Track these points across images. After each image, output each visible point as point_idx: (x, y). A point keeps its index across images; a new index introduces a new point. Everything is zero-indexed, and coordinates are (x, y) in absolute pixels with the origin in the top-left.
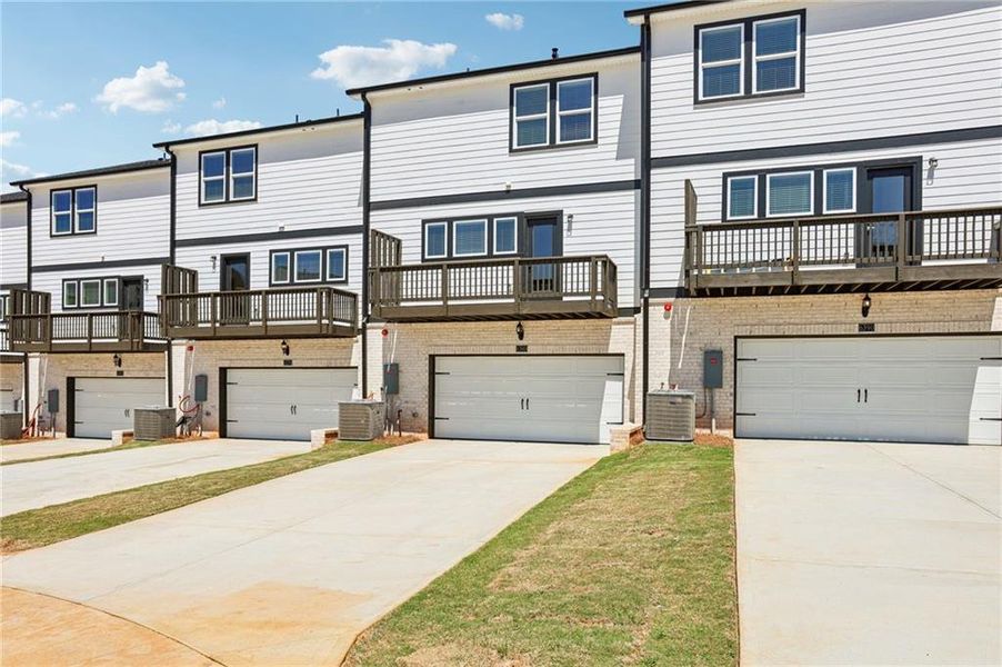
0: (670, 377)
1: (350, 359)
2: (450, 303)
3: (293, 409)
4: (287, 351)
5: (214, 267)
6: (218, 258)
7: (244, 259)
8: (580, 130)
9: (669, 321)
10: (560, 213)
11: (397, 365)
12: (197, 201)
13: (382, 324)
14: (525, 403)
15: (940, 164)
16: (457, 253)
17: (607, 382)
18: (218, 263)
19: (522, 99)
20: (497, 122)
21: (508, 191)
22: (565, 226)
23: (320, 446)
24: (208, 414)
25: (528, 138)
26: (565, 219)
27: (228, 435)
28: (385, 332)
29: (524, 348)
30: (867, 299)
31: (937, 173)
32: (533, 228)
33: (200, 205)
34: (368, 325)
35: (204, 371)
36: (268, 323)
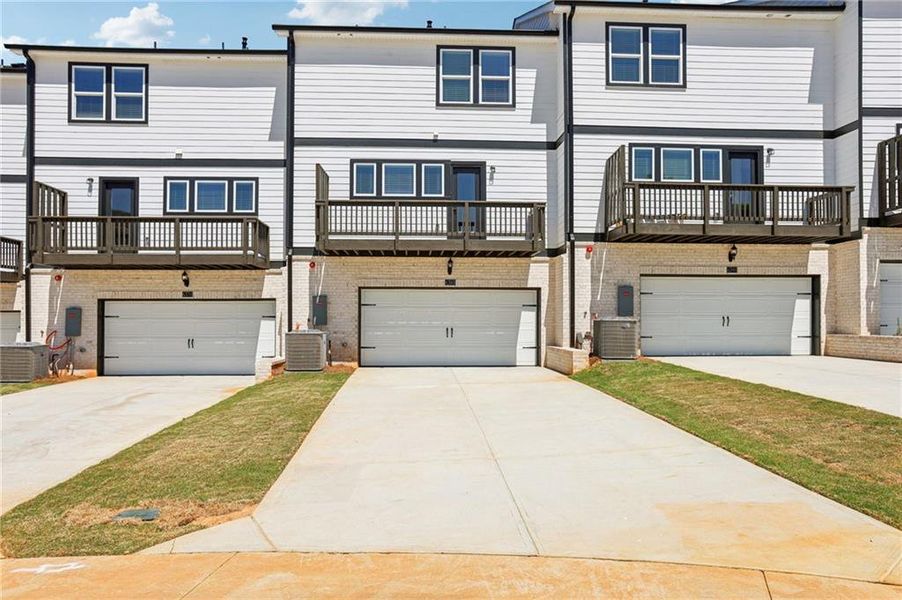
0: (591, 307)
1: (261, 291)
2: (401, 238)
3: (191, 343)
4: (187, 283)
5: (90, 190)
6: (96, 180)
7: (132, 184)
8: (499, 94)
9: (589, 260)
10: (483, 164)
11: (325, 297)
12: (66, 116)
13: (310, 257)
14: (450, 332)
15: (776, 153)
16: (386, 193)
17: (523, 313)
18: (96, 186)
19: (446, 59)
20: (425, 78)
21: (435, 141)
22: (488, 176)
23: (266, 378)
24: (82, 350)
25: (452, 95)
26: (488, 169)
27: (105, 372)
28: (313, 265)
29: (453, 282)
30: (734, 248)
31: (772, 159)
32: (459, 175)
33: (70, 121)
34: (294, 257)
35: (76, 302)
36: (182, 252)
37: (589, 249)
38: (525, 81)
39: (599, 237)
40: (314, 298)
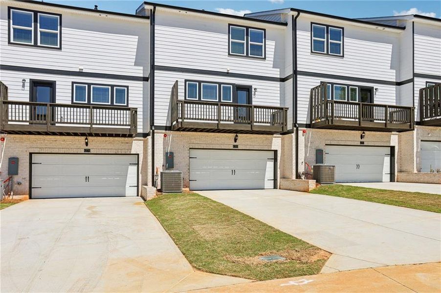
0: (305, 160)
1: (131, 149)
2: (221, 122)
3: (87, 178)
4: (87, 144)
5: (23, 86)
6: (28, 81)
7: (51, 85)
8: (257, 52)
9: (304, 137)
10: (251, 87)
11: (173, 153)
12: (7, 40)
13: (164, 131)
14: (233, 172)
15: (379, 91)
16: (203, 98)
17: (268, 162)
18: (27, 84)
19: (234, 31)
20: (223, 39)
21: (228, 73)
22: (253, 93)
24: (19, 184)
25: (235, 50)
26: (253, 90)
27: (32, 197)
28: (165, 136)
29: (237, 146)
30: (364, 133)
31: (377, 93)
32: (239, 92)
33: (9, 43)
34: (155, 131)
35: (14, 155)
36: (94, 126)
37: (304, 132)
38: (270, 46)
39: (308, 126)
40: (167, 153)
